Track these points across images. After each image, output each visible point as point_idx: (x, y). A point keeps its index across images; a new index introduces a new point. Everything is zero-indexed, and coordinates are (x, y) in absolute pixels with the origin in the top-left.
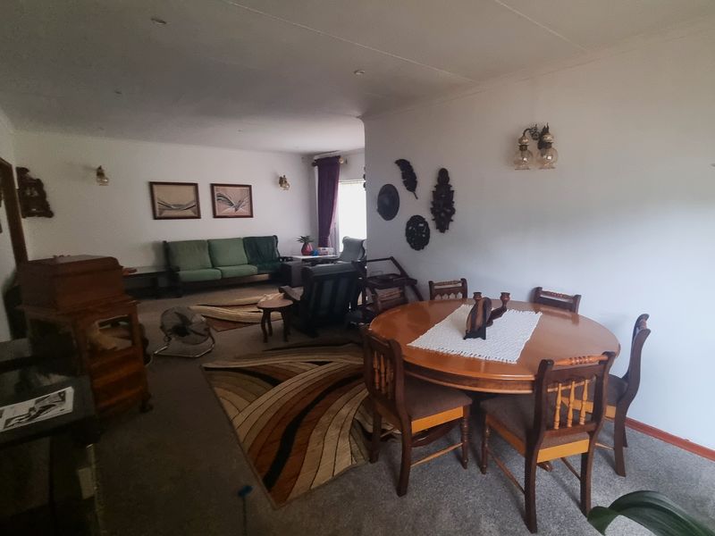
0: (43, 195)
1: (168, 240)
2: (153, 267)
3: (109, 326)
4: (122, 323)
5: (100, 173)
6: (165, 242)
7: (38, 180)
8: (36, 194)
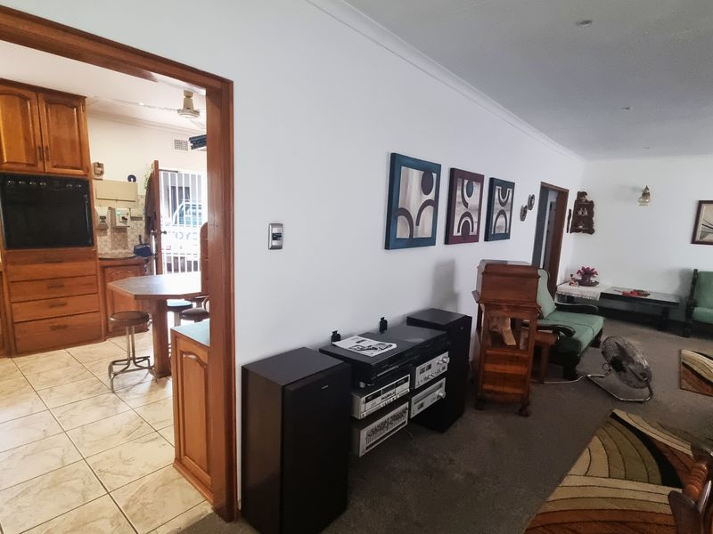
0: (591, 214)
1: (700, 269)
2: (676, 296)
3: (551, 332)
4: (562, 333)
5: (646, 194)
6: (696, 270)
7: (592, 202)
8: (586, 213)
